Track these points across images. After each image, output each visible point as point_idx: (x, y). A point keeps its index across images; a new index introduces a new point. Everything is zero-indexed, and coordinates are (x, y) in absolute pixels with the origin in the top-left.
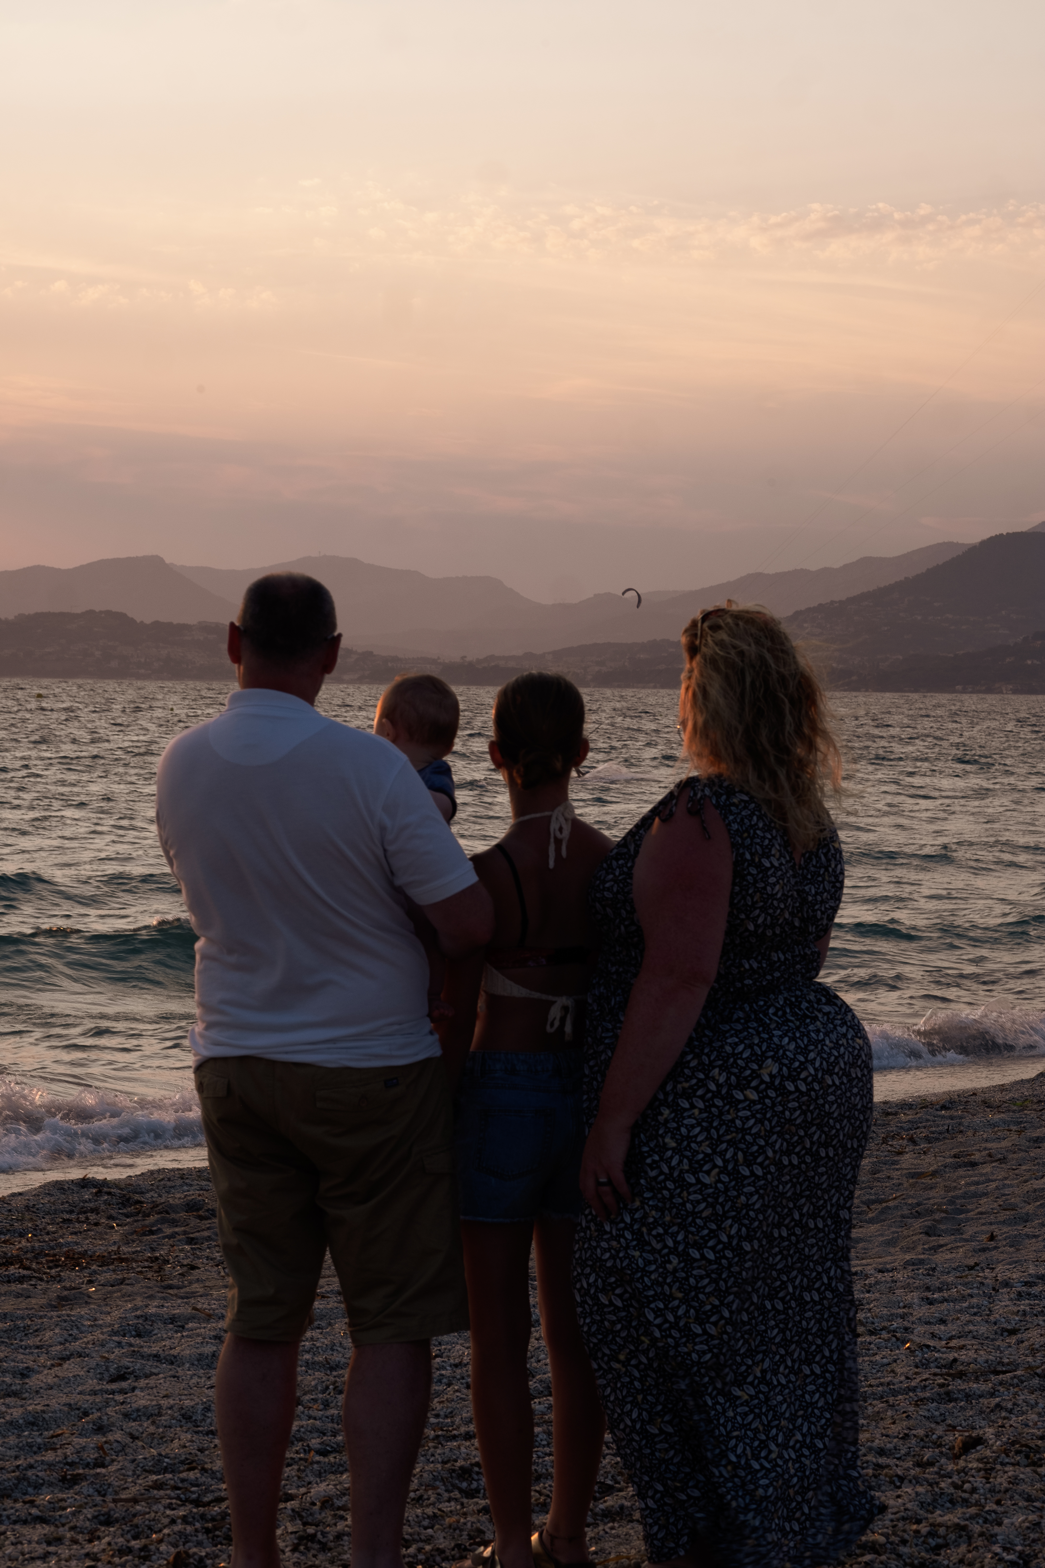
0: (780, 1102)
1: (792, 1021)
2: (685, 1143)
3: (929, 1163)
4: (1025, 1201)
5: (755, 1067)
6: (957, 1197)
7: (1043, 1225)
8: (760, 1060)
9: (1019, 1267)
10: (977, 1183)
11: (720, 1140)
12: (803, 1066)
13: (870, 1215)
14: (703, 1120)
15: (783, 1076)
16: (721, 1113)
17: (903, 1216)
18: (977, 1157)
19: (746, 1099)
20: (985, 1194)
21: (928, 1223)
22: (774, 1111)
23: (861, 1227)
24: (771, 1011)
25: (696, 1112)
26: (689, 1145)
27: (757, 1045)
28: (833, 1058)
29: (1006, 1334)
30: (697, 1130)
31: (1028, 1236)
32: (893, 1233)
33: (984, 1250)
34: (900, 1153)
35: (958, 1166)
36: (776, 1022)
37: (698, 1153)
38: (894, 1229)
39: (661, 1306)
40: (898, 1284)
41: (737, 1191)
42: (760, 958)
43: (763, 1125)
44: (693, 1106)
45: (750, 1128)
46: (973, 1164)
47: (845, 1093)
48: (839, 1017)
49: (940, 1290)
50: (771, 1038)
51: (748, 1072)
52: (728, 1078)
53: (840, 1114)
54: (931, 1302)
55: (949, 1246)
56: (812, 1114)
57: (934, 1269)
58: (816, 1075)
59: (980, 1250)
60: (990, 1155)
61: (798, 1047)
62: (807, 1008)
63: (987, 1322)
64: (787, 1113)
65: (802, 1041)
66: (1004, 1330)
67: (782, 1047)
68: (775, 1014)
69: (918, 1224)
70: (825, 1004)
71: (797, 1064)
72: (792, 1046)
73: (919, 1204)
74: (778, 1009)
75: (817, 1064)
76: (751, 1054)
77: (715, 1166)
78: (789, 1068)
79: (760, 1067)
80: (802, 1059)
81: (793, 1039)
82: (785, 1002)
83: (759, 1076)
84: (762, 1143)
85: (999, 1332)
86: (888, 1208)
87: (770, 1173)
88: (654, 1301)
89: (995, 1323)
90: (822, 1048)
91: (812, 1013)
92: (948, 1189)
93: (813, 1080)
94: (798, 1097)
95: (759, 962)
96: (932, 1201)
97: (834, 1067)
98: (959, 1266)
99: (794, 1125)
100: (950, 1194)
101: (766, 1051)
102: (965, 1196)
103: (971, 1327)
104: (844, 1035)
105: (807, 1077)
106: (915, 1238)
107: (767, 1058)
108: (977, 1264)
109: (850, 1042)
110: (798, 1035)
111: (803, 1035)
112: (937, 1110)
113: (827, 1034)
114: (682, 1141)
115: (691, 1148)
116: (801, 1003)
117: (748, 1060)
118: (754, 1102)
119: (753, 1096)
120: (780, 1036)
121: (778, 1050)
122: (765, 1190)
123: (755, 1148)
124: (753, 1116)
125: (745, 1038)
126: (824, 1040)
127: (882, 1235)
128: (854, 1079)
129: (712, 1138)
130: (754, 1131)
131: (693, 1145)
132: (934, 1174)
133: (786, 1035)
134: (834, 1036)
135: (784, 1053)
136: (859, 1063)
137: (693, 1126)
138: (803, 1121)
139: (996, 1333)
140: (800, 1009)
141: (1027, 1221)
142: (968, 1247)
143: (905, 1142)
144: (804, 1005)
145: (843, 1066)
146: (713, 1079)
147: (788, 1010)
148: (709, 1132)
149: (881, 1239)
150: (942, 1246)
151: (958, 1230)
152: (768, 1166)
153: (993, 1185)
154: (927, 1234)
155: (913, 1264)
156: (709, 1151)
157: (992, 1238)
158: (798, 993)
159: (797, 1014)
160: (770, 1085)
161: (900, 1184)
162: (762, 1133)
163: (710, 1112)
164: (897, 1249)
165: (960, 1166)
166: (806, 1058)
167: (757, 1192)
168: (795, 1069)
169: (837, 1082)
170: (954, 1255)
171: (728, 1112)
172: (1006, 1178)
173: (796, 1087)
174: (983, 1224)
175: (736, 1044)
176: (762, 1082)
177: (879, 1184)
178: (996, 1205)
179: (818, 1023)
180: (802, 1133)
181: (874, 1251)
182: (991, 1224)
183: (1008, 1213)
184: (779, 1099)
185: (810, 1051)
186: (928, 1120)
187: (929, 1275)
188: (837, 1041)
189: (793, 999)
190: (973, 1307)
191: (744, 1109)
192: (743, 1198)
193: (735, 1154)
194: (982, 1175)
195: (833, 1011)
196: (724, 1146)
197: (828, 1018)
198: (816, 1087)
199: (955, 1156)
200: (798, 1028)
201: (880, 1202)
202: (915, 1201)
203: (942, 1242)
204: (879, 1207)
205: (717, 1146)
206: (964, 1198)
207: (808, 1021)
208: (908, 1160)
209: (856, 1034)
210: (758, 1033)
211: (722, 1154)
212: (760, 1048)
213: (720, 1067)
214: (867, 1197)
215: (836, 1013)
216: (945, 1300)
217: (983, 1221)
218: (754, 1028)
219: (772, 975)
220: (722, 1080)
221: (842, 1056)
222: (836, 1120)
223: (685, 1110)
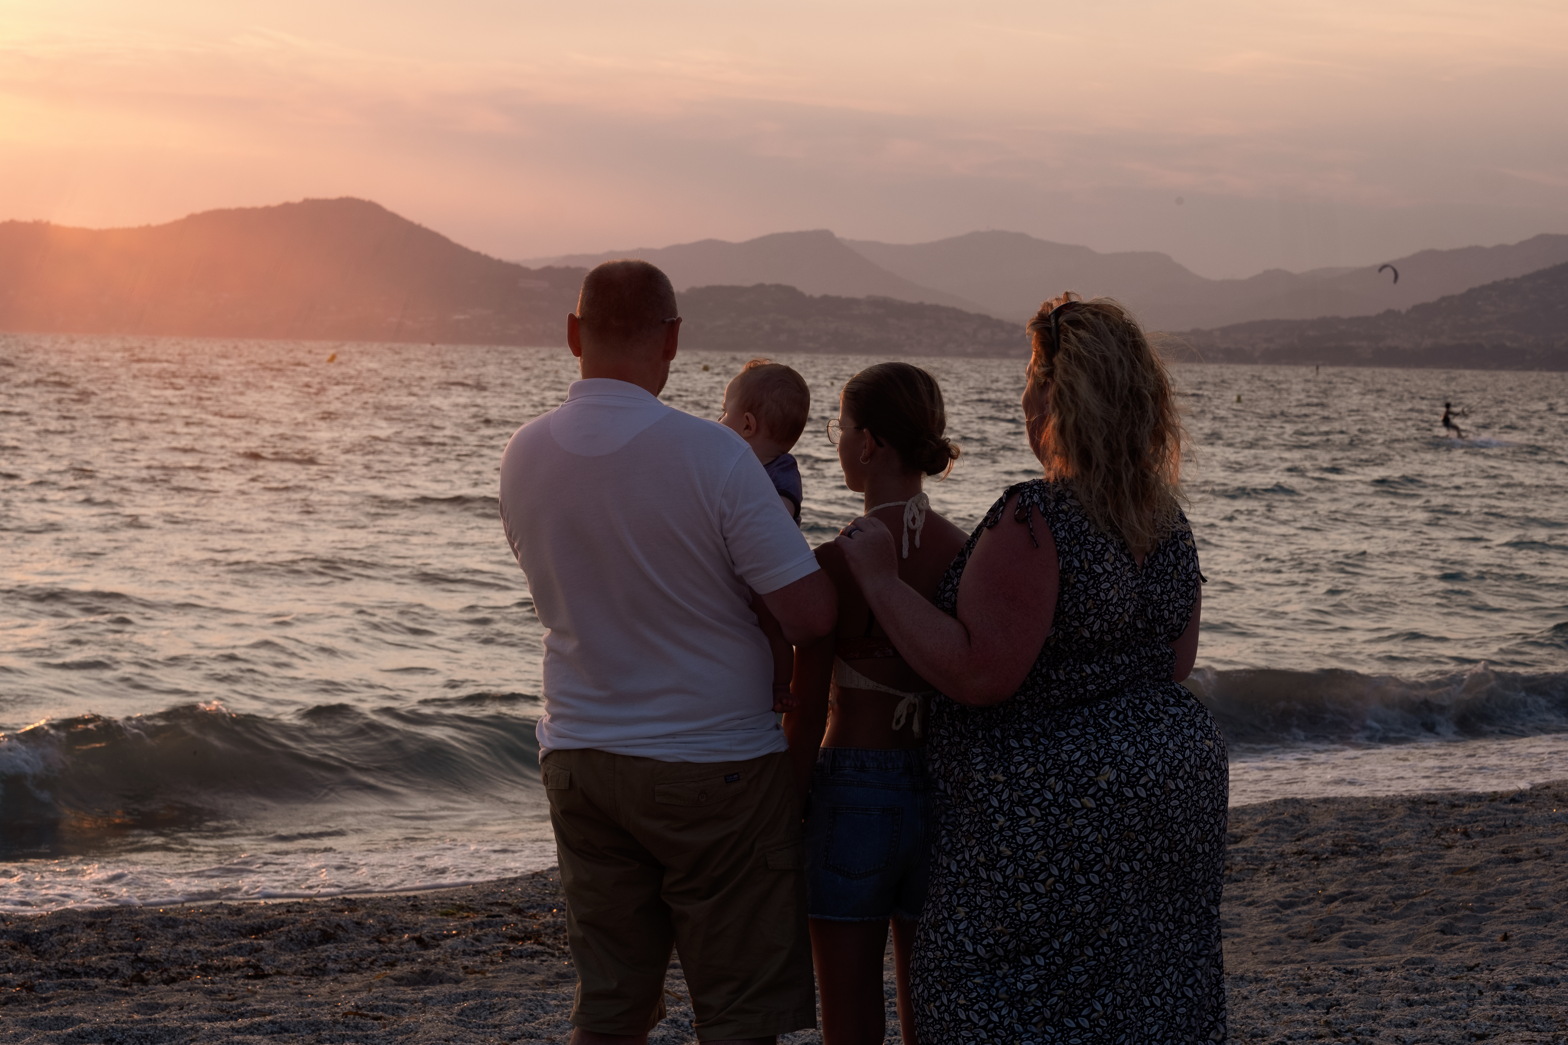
0: (1118, 809)
1: (1133, 725)
2: (1021, 852)
3: (1476, 857)
4: (1554, 901)
5: (1092, 774)
6: (1488, 895)
7: (1565, 925)
8: (1097, 767)
9: (1519, 969)
10: (1514, 880)
11: (1056, 849)
12: (1143, 772)
13: (1395, 911)
14: (1039, 829)
15: (1121, 783)
16: (1058, 822)
17: (1427, 913)
18: (1524, 853)
19: (1084, 806)
20: (1518, 892)
21: (1446, 921)
22: (1112, 818)
23: (1383, 923)
24: (1112, 714)
25: (1033, 820)
26: (1024, 854)
27: (1095, 751)
28: (1176, 762)
29: (1474, 1039)
30: (1034, 838)
31: (1544, 937)
32: (1411, 930)
33: (1493, 950)
34: (1449, 847)
35: (1502, 862)
36: (1117, 727)
37: (1034, 862)
38: (1412, 926)
39: (986, 1006)
40: (1388, 984)
41: (1072, 900)
42: (1101, 662)
43: (1100, 833)
44: (1029, 815)
45: (1087, 836)
46: (1518, 861)
47: (1191, 797)
48: (1187, 719)
49: (1428, 991)
50: (1109, 744)
51: (1085, 780)
52: (1065, 787)
53: (1185, 819)
54: (1410, 1004)
55: (1460, 946)
56: (1153, 819)
57: (1431, 970)
58: (1157, 780)
59: (1490, 950)
60: (1537, 851)
61: (1138, 752)
62: (1151, 711)
63: (1456, 1026)
64: (1126, 820)
65: (1143, 745)
66: (1473, 1035)
67: (1121, 752)
68: (1116, 718)
69: (1439, 921)
70: (1172, 706)
71: (1136, 769)
72: (1132, 751)
73: (1446, 901)
74: (1119, 713)
75: (1158, 769)
76: (1088, 761)
77: (1051, 875)
78: (1127, 774)
79: (1097, 774)
80: (1142, 764)
81: (1134, 744)
82: (1128, 705)
83: (1096, 783)
84: (1100, 851)
85: (1467, 1037)
86: (1413, 904)
87: (1107, 880)
88: (978, 1002)
89: (1465, 1028)
90: (1165, 752)
91: (1157, 715)
92: (1481, 886)
93: (1154, 786)
94: (1137, 803)
95: (1102, 666)
96: (1460, 898)
97: (1178, 771)
98: (1459, 967)
99: (1134, 831)
100: (1481, 891)
101: (1103, 758)
102: (1496, 893)
103: (1439, 1032)
104: (1192, 737)
105: (1147, 783)
106: (1429, 936)
107: (1104, 765)
108: (1477, 965)
109: (1198, 744)
110: (1138, 739)
111: (1144, 739)
112: (1505, 803)
113: (1170, 737)
114: (1018, 850)
115: (1026, 857)
116: (1145, 704)
117: (1084, 768)
118: (1091, 810)
119: (1091, 804)
120: (1120, 741)
121: (1117, 756)
122: (1102, 898)
123: (1092, 856)
124: (1090, 824)
125: (1082, 745)
126: (1167, 743)
127: (1398, 932)
128: (1202, 782)
129: (1048, 847)
130: (1090, 839)
131: (1029, 854)
132: (1472, 870)
133: (1125, 740)
134: (1179, 739)
135: (1123, 759)
136: (1208, 765)
137: (1029, 835)
138: (1143, 827)
139: (1463, 1038)
140: (1143, 712)
141: (1549, 921)
142: (1477, 947)
143: (1458, 836)
144: (1149, 707)
145: (1188, 769)
146: (1050, 788)
147: (1130, 714)
148: (1045, 841)
149: (1396, 936)
150: (1454, 945)
151: (1477, 928)
152: (1105, 873)
153: (1528, 882)
154: (1443, 932)
155: (1414, 963)
156: (1045, 860)
157: (1505, 938)
158: (1144, 694)
159: (1140, 718)
160: (1108, 793)
161: (1436, 880)
162: (1100, 841)
163: (1047, 821)
164: (1411, 947)
165: (1503, 862)
166: (1146, 763)
167: (1093, 900)
168: (1134, 775)
169: (1182, 787)
170: (1462, 955)
171: (1065, 820)
172: (1544, 876)
173: (1135, 793)
174: (1504, 923)
175: (1073, 751)
176: (1100, 789)
177: (1415, 879)
178: (1523, 904)
179: (1162, 726)
180: (1143, 839)
181: (1384, 949)
182: (1512, 923)
183: (1532, 912)
184: (1118, 805)
185: (1151, 756)
186: (1489, 814)
187: (1424, 975)
188: (1182, 744)
189: (1137, 702)
190: (1450, 1011)
191: (1081, 817)
192: (1078, 906)
193: (1072, 863)
194: (1521, 872)
195: (1181, 713)
196: (1061, 854)
197: (1174, 720)
198: (1157, 792)
199: (1503, 852)
200: (1139, 732)
201: (1406, 897)
202: (1443, 897)
203: (1455, 941)
204: (1405, 902)
205: (1054, 855)
206: (1496, 895)
207: (1151, 724)
208: (1454, 855)
209: (1206, 735)
210: (1096, 739)
211: (1058, 863)
212: (1098, 754)
213: (1056, 775)
214: (1398, 892)
215: (1184, 714)
216: (1426, 1002)
217: (1505, 920)
218: (1091, 734)
219: (1116, 679)
220: (1058, 789)
221: (1188, 759)
222: (1181, 825)
223: (1022, 818)
